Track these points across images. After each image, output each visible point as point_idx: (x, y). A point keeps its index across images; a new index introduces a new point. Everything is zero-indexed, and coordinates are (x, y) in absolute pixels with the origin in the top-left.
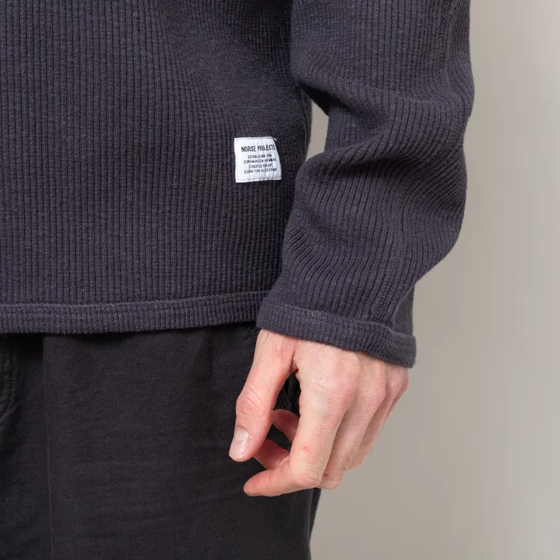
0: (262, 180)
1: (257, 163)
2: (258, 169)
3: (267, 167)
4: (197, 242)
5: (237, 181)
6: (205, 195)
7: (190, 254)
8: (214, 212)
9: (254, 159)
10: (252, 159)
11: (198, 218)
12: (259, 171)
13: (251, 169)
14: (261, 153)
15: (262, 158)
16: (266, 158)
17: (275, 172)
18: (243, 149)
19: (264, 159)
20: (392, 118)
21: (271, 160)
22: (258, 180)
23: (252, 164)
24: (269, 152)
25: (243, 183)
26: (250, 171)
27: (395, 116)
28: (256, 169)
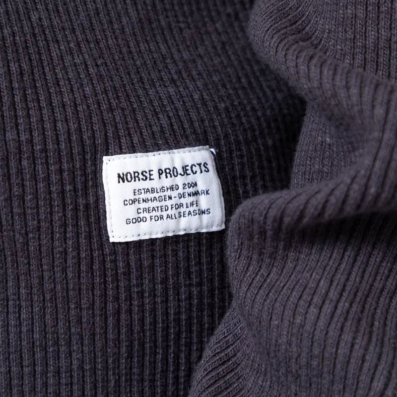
0: (170, 234)
1: (156, 204)
2: (159, 214)
3: (182, 210)
4: (38, 355)
5: (111, 240)
6: (45, 267)
7: (26, 377)
8: (67, 300)
9: (149, 196)
10: (143, 196)
11: (36, 310)
12: (162, 217)
13: (141, 215)
14: (167, 182)
15: (169, 193)
16: (181, 191)
17: (205, 216)
18: (122, 178)
19: (174, 194)
20: (376, 134)
21: (196, 193)
22: (160, 236)
23: (143, 205)
24: (191, 178)
25: (127, 243)
26: (138, 220)
27: (383, 131)
28: (154, 214)
